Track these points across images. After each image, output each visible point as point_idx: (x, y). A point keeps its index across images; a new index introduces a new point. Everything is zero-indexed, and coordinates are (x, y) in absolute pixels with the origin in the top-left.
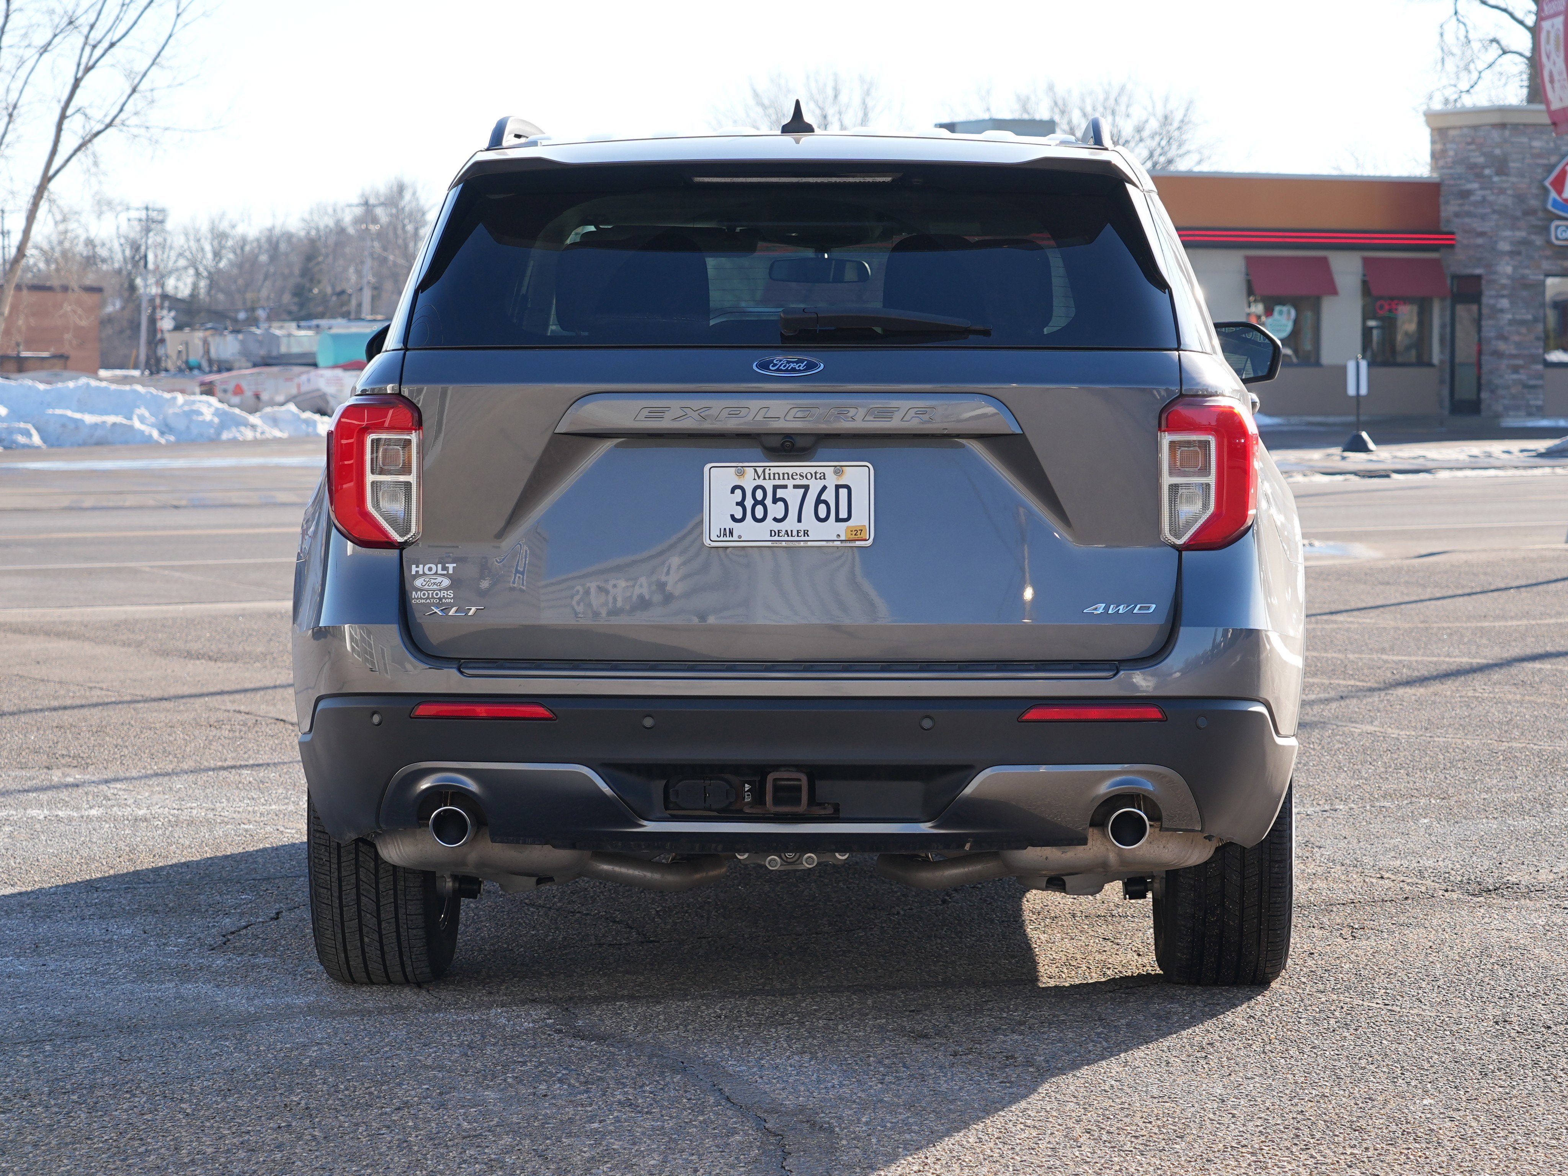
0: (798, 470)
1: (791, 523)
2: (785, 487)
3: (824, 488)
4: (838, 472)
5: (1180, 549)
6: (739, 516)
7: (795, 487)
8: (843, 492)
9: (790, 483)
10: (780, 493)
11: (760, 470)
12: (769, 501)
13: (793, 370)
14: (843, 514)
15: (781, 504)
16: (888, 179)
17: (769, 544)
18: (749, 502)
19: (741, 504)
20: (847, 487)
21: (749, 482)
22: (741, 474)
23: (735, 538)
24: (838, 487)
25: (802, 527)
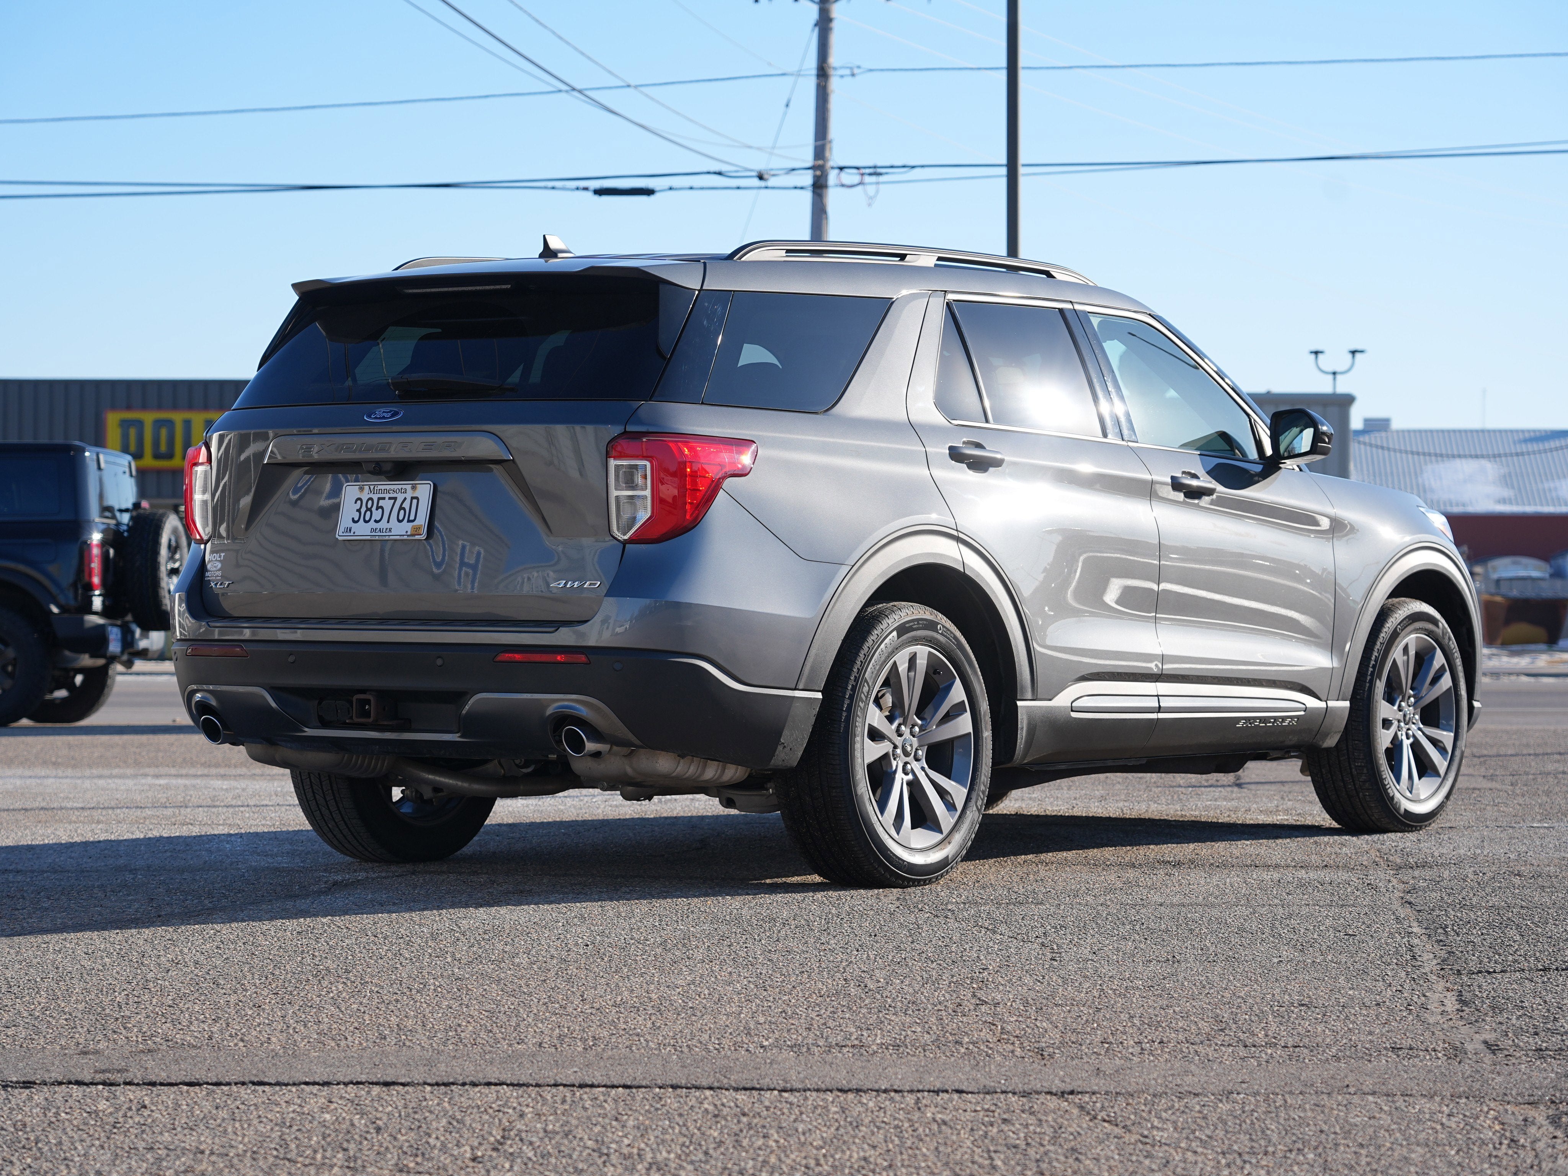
0: (392, 487)
1: (383, 524)
2: (384, 498)
3: (405, 499)
4: (414, 488)
5: (625, 543)
6: (356, 519)
7: (390, 498)
8: (415, 501)
9: (387, 496)
10: (381, 503)
11: (372, 487)
12: (374, 509)
13: (384, 418)
14: (412, 518)
15: (380, 510)
16: (509, 286)
17: (369, 538)
18: (363, 510)
19: (359, 511)
20: (417, 498)
21: (365, 496)
22: (361, 489)
23: (352, 534)
24: (412, 498)
25: (388, 526)
